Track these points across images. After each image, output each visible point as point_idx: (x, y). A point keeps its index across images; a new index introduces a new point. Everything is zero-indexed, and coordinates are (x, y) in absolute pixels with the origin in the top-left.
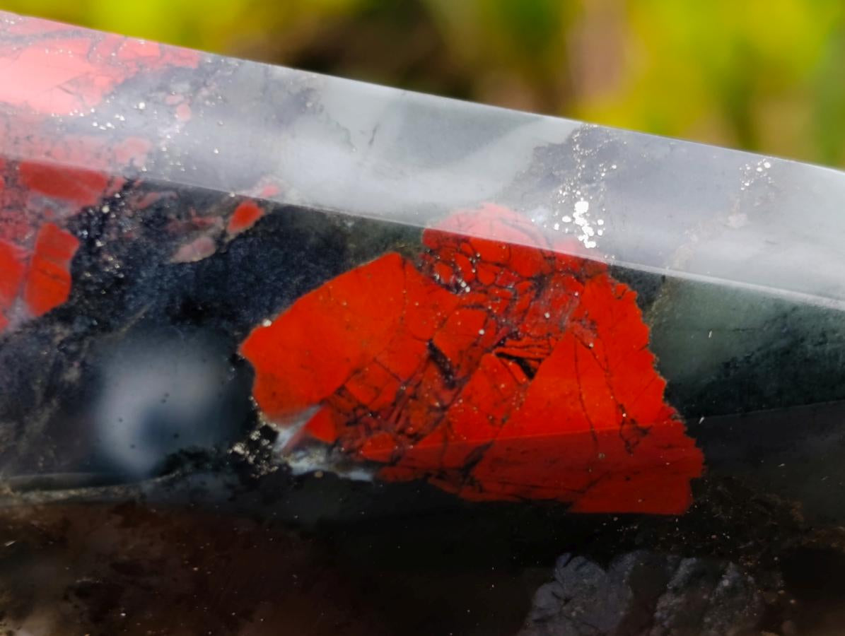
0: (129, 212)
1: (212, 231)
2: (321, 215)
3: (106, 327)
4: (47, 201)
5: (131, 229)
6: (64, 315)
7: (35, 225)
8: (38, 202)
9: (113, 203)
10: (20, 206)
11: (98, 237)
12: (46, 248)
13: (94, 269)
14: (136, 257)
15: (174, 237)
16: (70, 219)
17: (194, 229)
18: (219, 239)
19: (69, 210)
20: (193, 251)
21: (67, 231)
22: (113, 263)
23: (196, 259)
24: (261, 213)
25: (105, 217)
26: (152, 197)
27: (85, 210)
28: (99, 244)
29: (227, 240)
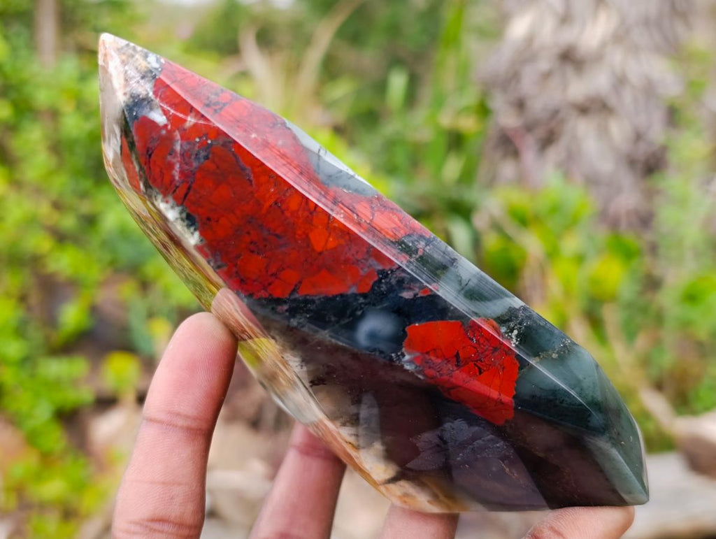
0: (395, 276)
1: (414, 292)
2: (445, 301)
3: (374, 305)
4: (375, 262)
5: (393, 281)
6: (365, 296)
7: (369, 267)
8: (372, 261)
9: (392, 271)
10: (367, 260)
11: (384, 279)
12: (369, 275)
13: (379, 287)
14: (391, 289)
15: (404, 289)
16: (379, 270)
17: (410, 289)
18: (415, 295)
19: (380, 267)
20: (407, 295)
21: (376, 273)
22: (384, 288)
23: (407, 297)
24: (430, 293)
25: (388, 274)
26: (403, 275)
27: (384, 270)
28: (383, 281)
29: (417, 296)
